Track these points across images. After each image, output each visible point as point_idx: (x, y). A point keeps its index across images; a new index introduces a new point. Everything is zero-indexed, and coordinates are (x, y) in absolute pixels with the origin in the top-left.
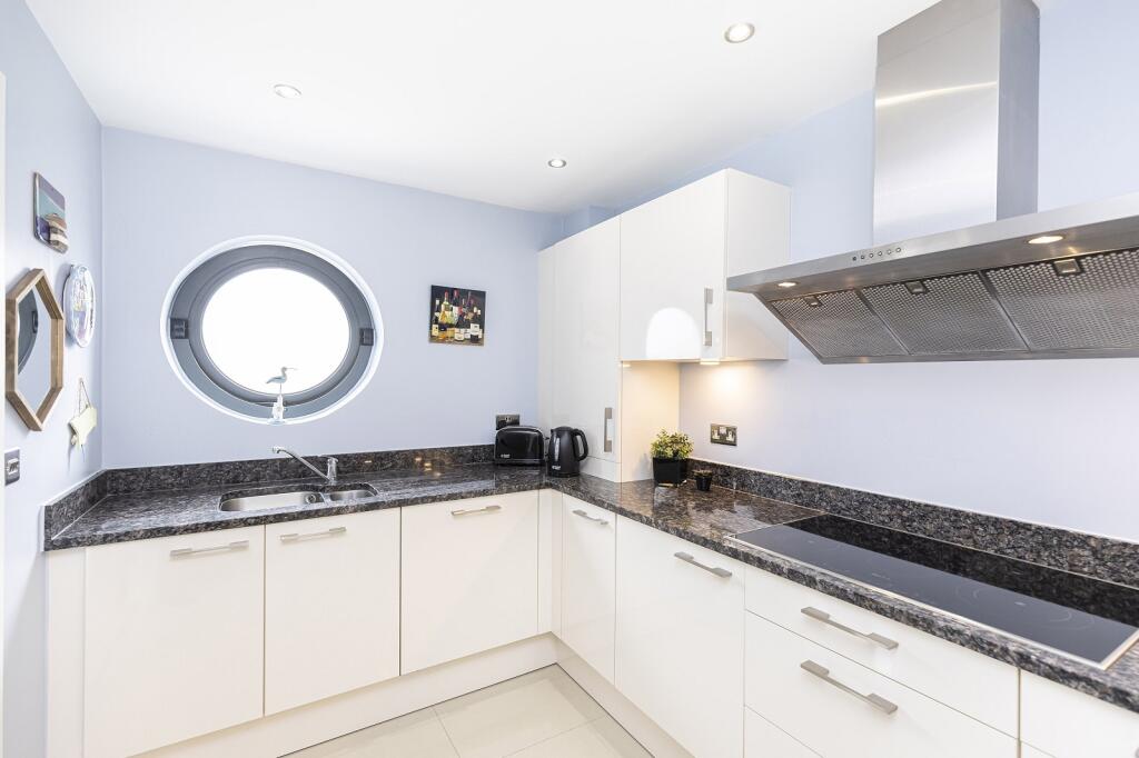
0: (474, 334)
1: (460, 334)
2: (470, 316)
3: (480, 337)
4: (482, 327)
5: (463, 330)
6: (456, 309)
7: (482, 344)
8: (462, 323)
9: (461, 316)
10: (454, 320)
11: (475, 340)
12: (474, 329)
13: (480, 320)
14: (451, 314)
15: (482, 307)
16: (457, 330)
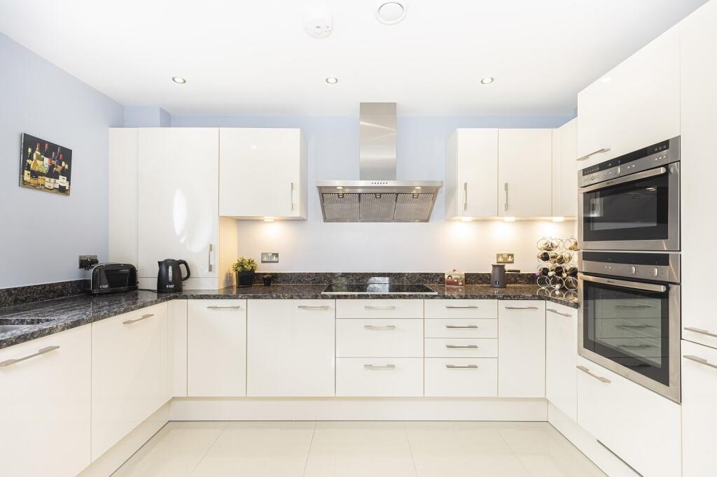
0: (62, 185)
1: (49, 183)
2: (59, 169)
3: (67, 188)
4: (69, 180)
5: (52, 180)
6: (46, 160)
7: (68, 195)
8: (52, 174)
9: (51, 167)
10: (45, 170)
11: (63, 190)
12: (62, 181)
13: (67, 173)
14: (43, 164)
15: (69, 162)
16: (47, 179)
